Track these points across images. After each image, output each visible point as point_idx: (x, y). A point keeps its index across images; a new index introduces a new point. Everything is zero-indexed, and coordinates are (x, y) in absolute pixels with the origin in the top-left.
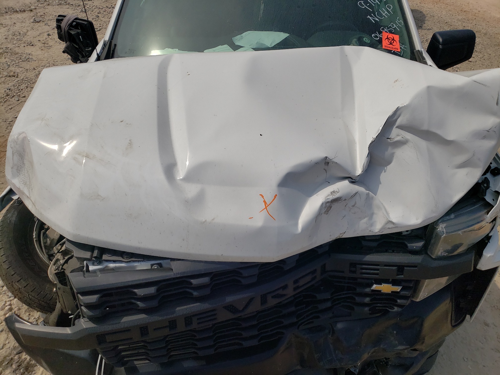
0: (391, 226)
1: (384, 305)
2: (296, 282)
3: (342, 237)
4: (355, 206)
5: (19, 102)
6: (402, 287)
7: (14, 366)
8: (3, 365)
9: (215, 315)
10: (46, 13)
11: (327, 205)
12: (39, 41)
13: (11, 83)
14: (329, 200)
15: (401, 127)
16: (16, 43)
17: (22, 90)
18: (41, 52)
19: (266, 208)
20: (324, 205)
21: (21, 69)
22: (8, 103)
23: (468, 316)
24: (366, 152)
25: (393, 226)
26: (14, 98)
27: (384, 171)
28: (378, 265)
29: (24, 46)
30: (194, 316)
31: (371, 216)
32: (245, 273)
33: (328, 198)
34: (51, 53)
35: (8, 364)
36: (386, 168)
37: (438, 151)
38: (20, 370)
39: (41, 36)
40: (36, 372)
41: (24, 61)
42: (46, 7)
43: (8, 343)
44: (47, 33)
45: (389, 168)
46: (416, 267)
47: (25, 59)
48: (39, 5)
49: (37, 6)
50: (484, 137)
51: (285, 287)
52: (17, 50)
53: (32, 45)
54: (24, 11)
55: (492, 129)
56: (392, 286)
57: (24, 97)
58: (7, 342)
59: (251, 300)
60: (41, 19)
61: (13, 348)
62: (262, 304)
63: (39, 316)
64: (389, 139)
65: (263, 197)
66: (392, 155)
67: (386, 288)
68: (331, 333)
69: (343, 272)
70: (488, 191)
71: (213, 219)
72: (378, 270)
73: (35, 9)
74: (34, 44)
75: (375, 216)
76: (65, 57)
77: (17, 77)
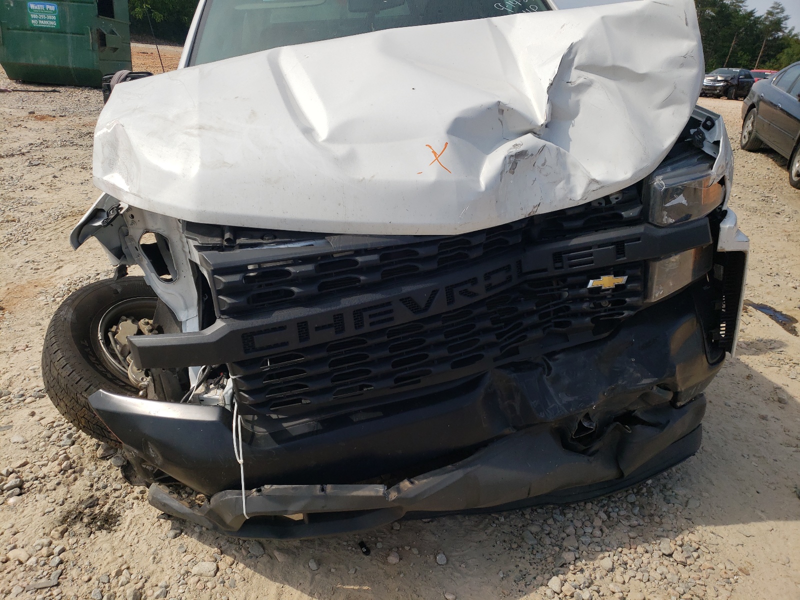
0: (595, 187)
1: (610, 312)
2: (487, 276)
3: (536, 214)
4: (546, 164)
5: (28, 245)
6: (627, 277)
7: (86, 520)
8: (68, 520)
9: (391, 311)
10: (46, 156)
11: (511, 159)
12: (42, 184)
13: (11, 228)
14: (513, 153)
15: (580, 68)
16: (8, 189)
17: (29, 233)
18: (48, 195)
19: (437, 159)
20: (508, 160)
21: (22, 214)
22: (11, 248)
23: (727, 353)
24: (545, 97)
25: (599, 186)
26: (19, 242)
27: (571, 126)
28: (590, 248)
29: (22, 191)
30: (365, 310)
31: (568, 178)
32: (422, 252)
33: (511, 151)
34: (62, 195)
35: (75, 518)
36: (573, 122)
37: (632, 91)
38: (96, 523)
39: (44, 179)
40: (120, 522)
41: (25, 205)
42: (44, 150)
43: (71, 497)
44: (53, 175)
45: (577, 120)
46: (639, 239)
47: (26, 204)
48: (34, 148)
49: (31, 149)
50: (682, 65)
51: (474, 281)
52: (12, 195)
53: (34, 189)
54: (13, 155)
55: (688, 54)
56: (614, 277)
57: (35, 240)
58: (69, 496)
59: (435, 292)
60: (39, 162)
61: (78, 502)
62: (449, 303)
63: (111, 464)
64: (569, 83)
65: (430, 147)
66: (577, 104)
67: (607, 282)
68: (546, 370)
69: (545, 270)
70: (705, 142)
71: (373, 177)
72: (591, 255)
73: (29, 152)
74: (35, 188)
75: (572, 179)
76: (84, 197)
77: (19, 221)
